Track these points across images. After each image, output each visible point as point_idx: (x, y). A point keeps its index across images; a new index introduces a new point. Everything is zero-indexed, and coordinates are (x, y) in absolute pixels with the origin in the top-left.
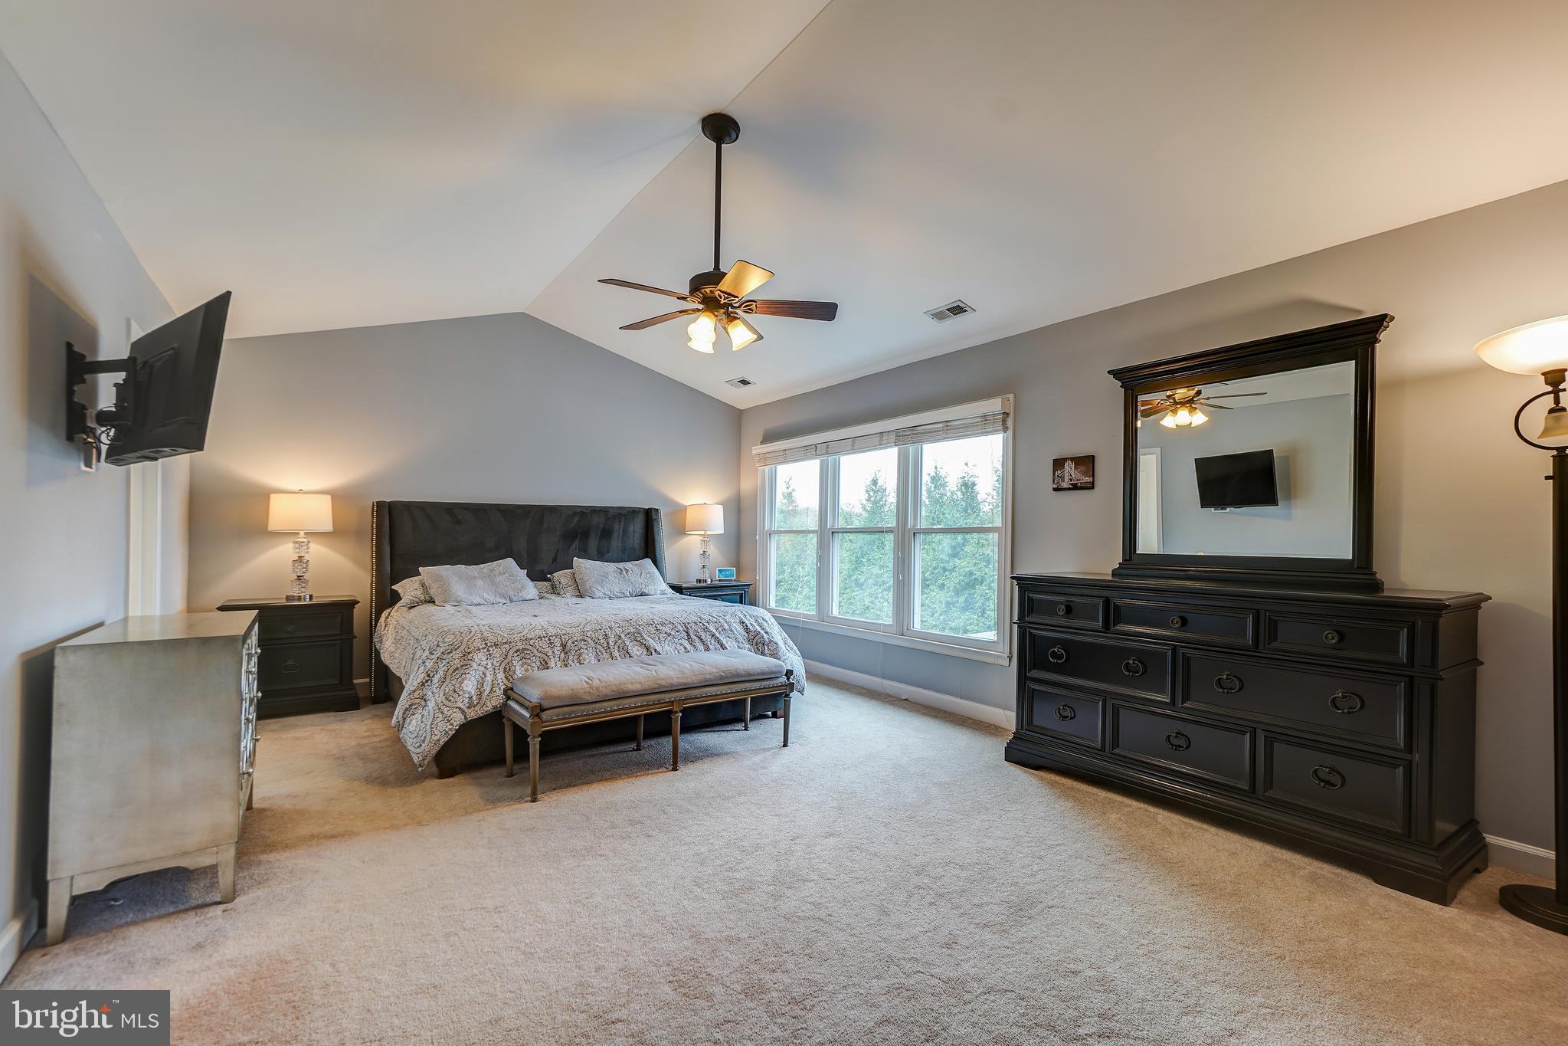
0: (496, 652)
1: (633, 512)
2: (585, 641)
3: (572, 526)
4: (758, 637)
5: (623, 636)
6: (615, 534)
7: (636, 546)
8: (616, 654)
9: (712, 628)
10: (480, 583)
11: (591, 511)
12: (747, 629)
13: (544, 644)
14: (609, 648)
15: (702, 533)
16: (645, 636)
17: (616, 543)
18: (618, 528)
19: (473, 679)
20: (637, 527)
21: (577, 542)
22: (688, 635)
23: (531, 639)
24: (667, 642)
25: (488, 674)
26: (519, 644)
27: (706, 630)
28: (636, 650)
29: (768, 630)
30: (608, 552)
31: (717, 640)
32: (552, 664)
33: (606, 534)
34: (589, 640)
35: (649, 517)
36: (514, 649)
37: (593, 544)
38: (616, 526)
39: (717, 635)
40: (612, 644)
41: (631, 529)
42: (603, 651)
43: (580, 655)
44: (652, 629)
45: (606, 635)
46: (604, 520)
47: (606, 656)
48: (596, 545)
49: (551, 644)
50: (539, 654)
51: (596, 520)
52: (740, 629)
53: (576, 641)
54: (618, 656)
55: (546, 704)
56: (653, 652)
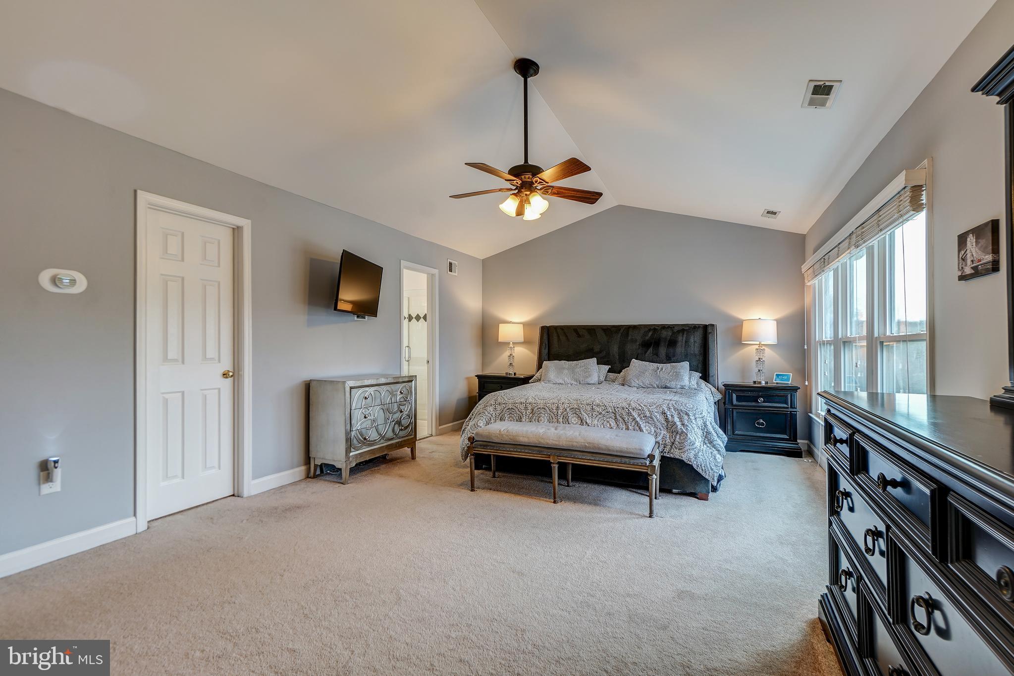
0: (499, 408)
1: (695, 327)
2: (545, 409)
3: (647, 338)
4: (674, 427)
5: (568, 410)
6: (679, 344)
7: (697, 352)
8: (561, 420)
9: (635, 414)
10: (566, 371)
11: (661, 328)
12: (667, 420)
13: (522, 407)
14: (558, 416)
15: (758, 343)
16: (582, 412)
17: (680, 349)
18: (681, 339)
19: (484, 420)
20: (695, 340)
21: (651, 349)
22: (615, 416)
23: (517, 403)
24: (597, 418)
25: (492, 419)
26: (510, 405)
27: (629, 414)
28: (574, 419)
29: (686, 422)
30: (674, 356)
31: (637, 423)
32: (523, 420)
33: (672, 343)
34: (547, 408)
35: (706, 332)
36: (507, 408)
37: (663, 351)
38: (680, 338)
39: (638, 419)
40: (559, 413)
41: (692, 340)
42: (554, 417)
43: (539, 417)
44: (589, 408)
45: (558, 407)
46: (671, 334)
47: (555, 420)
48: (665, 351)
49: (526, 408)
50: (518, 413)
51: (666, 334)
52: (661, 418)
53: (540, 408)
54: (561, 422)
55: (476, 438)
56: (584, 423)
